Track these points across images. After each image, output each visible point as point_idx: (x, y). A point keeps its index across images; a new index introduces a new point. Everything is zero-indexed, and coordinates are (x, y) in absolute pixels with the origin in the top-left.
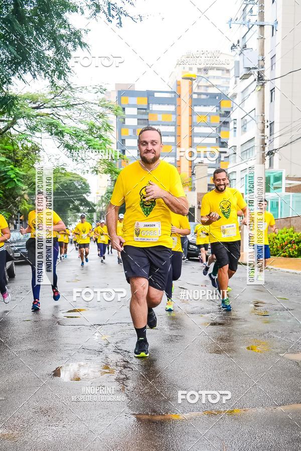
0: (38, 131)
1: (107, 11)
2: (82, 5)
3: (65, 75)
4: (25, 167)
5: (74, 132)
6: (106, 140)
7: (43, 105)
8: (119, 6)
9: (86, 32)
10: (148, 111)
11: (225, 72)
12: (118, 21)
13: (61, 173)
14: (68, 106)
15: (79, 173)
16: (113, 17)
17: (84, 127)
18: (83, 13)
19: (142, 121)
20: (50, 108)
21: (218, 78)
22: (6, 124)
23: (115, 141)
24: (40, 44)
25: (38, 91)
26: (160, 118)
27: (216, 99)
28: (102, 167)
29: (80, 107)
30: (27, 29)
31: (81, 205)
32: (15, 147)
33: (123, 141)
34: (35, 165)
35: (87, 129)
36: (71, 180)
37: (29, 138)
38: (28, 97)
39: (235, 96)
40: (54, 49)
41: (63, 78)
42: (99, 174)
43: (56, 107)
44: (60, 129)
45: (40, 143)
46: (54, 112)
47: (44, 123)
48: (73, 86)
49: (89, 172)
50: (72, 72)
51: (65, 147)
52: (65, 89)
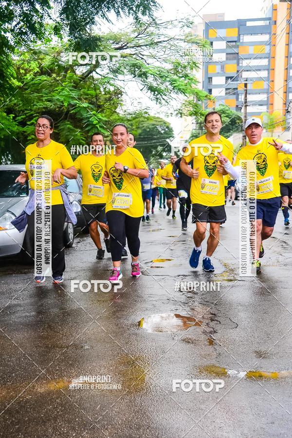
0: (120, 73)
3: (150, 9)
4: (107, 112)
5: (158, 73)
6: (192, 79)
7: (126, 45)
10: (238, 44)
13: (145, 118)
14: (152, 44)
15: (162, 116)
17: (169, 66)
19: (231, 55)
20: (133, 47)
22: (89, 67)
23: (201, 80)
25: (121, 30)
26: (251, 50)
28: (187, 109)
29: (164, 44)
31: (164, 150)
32: (98, 91)
33: (210, 79)
34: (118, 110)
35: (171, 68)
36: (153, 125)
37: (112, 82)
38: (111, 36)
41: (148, 14)
42: (184, 117)
43: (139, 46)
44: (143, 70)
45: (123, 86)
46: (137, 52)
47: (127, 65)
48: (158, 22)
49: (173, 115)
50: (158, 5)
51: (148, 89)
52: (149, 25)
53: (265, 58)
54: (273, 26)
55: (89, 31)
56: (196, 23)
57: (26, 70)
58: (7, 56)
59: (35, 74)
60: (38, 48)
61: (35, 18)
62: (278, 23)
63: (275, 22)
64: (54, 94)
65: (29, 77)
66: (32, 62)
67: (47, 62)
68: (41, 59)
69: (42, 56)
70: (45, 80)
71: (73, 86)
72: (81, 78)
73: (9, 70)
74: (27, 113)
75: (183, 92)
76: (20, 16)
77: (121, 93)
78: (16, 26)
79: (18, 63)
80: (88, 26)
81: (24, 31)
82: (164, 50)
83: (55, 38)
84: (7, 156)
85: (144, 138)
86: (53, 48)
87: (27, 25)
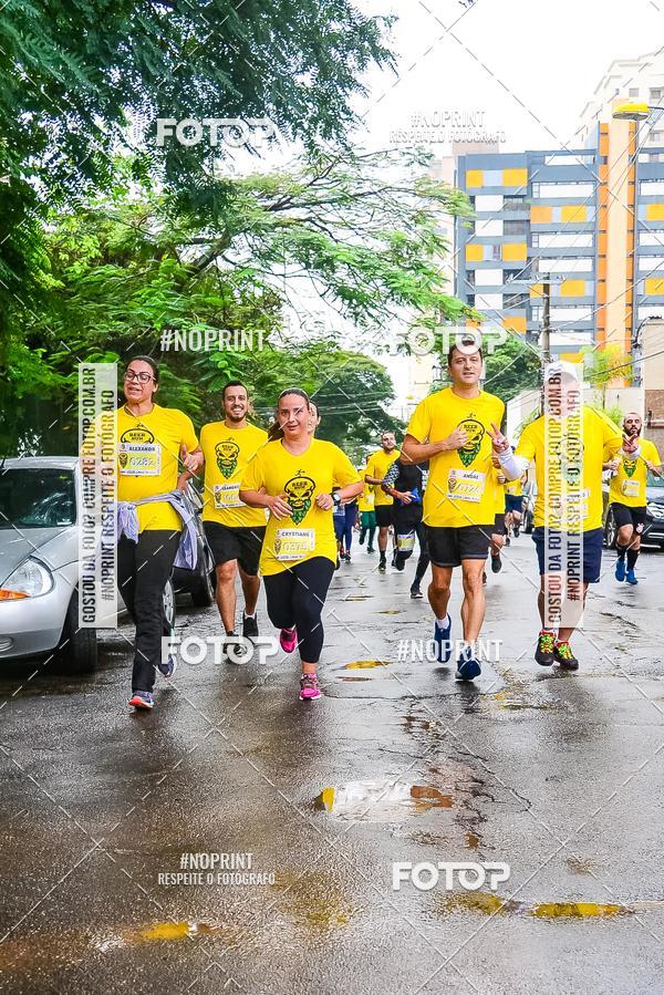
0: (276, 261)
3: (338, 127)
5: (359, 259)
6: (430, 274)
7: (288, 201)
9: (388, 22)
10: (529, 201)
13: (330, 355)
15: (368, 352)
17: (381, 246)
19: (515, 225)
20: (303, 205)
22: (207, 247)
23: (450, 274)
24: (283, 61)
25: (278, 169)
26: (557, 215)
29: (372, 199)
30: (255, 28)
31: (372, 425)
32: (228, 299)
33: (471, 274)
34: (271, 339)
35: (387, 249)
36: (349, 370)
37: (258, 278)
38: (256, 183)
40: (314, 70)
41: (334, 136)
43: (318, 203)
44: (326, 254)
46: (312, 215)
47: (292, 244)
48: (358, 153)
50: (356, 119)
51: (338, 294)
52: (338, 159)
53: (586, 232)
54: (601, 167)
56: (438, 155)
57: (71, 254)
58: (32, 224)
59: (93, 263)
60: (98, 207)
61: (93, 146)
62: (611, 160)
63: (606, 158)
64: (132, 304)
65: (78, 268)
66: (86, 237)
67: (117, 236)
69: (106, 224)
70: (114, 275)
71: (171, 288)
72: (190, 269)
74: (75, 345)
75: (413, 301)
76: (60, 141)
77: (279, 301)
79: (55, 240)
81: (69, 172)
82: (371, 211)
83: (135, 187)
85: (331, 398)
86: (130, 207)
87: (74, 159)
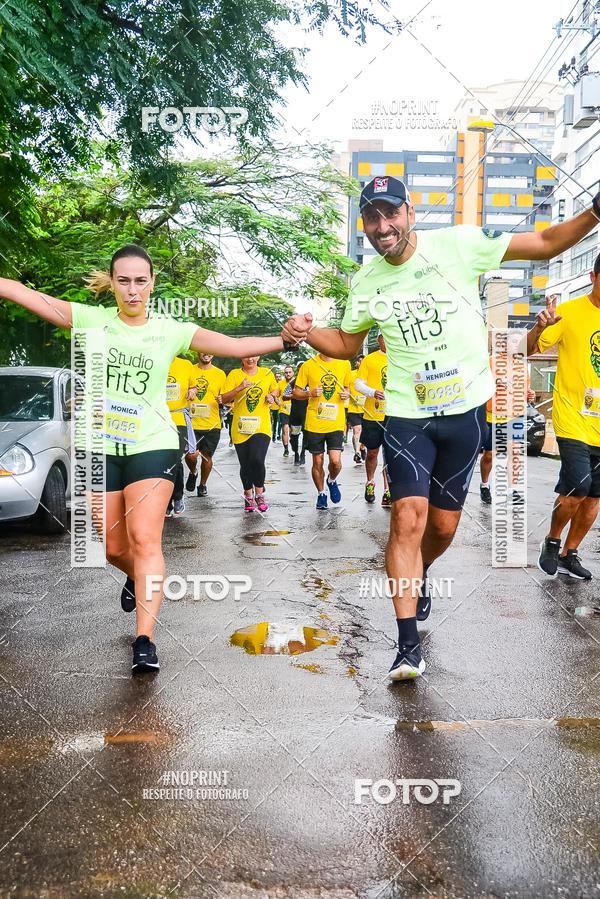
0: (214, 224)
1: (340, 17)
2: (297, 7)
3: (264, 127)
4: (191, 285)
5: (276, 226)
6: (330, 238)
7: (224, 180)
8: (361, 6)
9: (303, 52)
11: (546, 114)
12: (360, 32)
13: (253, 296)
15: (281, 295)
16: (351, 25)
17: (293, 217)
18: (298, 21)
20: (235, 184)
21: (533, 126)
22: (162, 212)
23: (344, 240)
24: (223, 77)
25: (216, 156)
26: (425, 199)
27: (528, 164)
28: (321, 285)
29: (287, 181)
30: (203, 51)
32: (176, 251)
33: (360, 240)
34: (208, 282)
35: (297, 219)
36: (267, 308)
37: (200, 237)
38: (200, 165)
39: (563, 158)
40: (246, 84)
41: (260, 134)
42: (316, 298)
43: (246, 182)
44: (251, 220)
45: (217, 243)
46: (240, 191)
47: (225, 211)
48: (277, 147)
49: (299, 294)
50: (276, 122)
51: (259, 251)
52: (262, 151)
53: (446, 212)
54: (459, 165)
55: (162, 155)
56: (338, 151)
57: (56, 212)
58: (27, 188)
59: (73, 219)
60: (79, 177)
61: (76, 133)
62: (466, 161)
63: (462, 158)
64: (102, 252)
65: (61, 223)
66: (68, 200)
67: (93, 200)
68: (84, 196)
69: (84, 191)
70: (89, 230)
71: (134, 241)
72: (148, 228)
73: (29, 212)
74: (56, 282)
75: (317, 258)
76: (51, 128)
77: (215, 255)
78: (43, 142)
79: (45, 201)
80: (162, 148)
81: (57, 151)
82: (286, 190)
83: (107, 164)
84: (20, 351)
85: (251, 329)
86: (103, 179)
87: (61, 142)
